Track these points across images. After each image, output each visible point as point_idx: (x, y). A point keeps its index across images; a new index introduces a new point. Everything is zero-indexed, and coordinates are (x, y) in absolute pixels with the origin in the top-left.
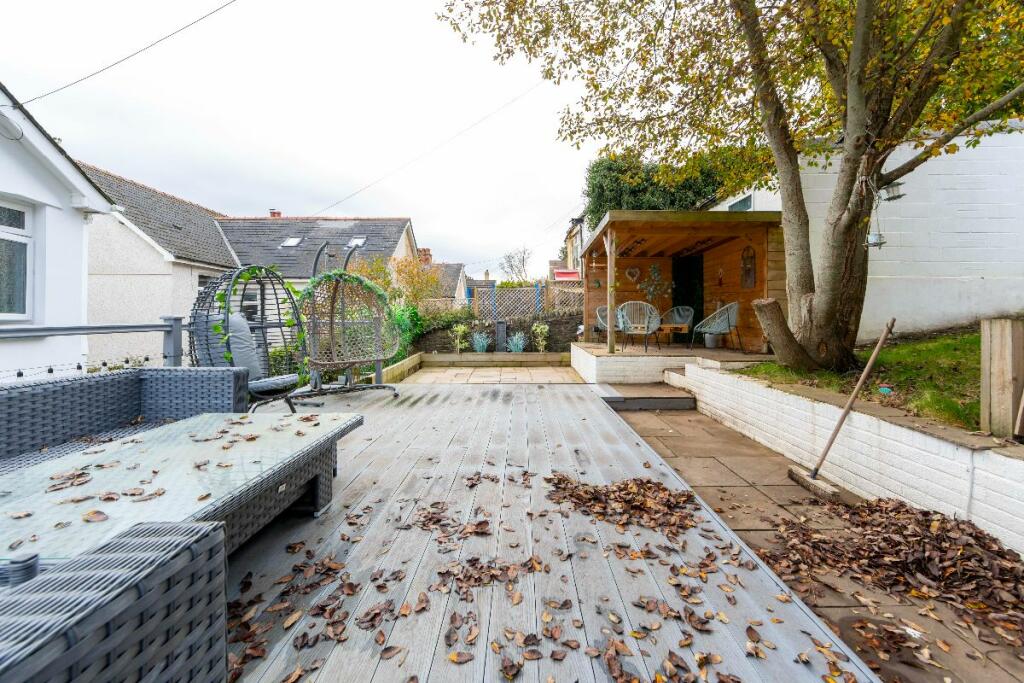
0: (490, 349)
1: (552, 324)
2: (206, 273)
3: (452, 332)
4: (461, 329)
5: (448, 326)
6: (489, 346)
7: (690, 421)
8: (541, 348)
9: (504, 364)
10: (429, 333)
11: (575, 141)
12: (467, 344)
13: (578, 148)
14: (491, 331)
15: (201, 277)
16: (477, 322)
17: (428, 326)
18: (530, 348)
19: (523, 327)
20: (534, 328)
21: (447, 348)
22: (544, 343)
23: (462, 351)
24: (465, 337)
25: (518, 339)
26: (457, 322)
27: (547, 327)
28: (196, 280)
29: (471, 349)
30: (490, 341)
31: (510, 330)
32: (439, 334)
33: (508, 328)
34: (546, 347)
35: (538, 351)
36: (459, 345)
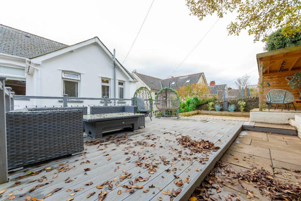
0: (221, 110)
1: (247, 102)
2: (156, 92)
3: (208, 105)
4: (211, 104)
5: (207, 103)
6: (221, 109)
7: (284, 138)
8: (242, 110)
9: (226, 115)
10: (202, 105)
11: (236, 33)
12: (213, 108)
13: (238, 35)
14: (222, 104)
15: (155, 93)
16: (217, 101)
17: (201, 103)
18: (237, 110)
19: (235, 103)
20: (238, 103)
21: (207, 109)
22: (243, 109)
23: (211, 110)
24: (213, 106)
25: (232, 107)
26: (210, 102)
27: (245, 103)
28: (155, 94)
29: (214, 110)
30: (221, 107)
31: (229, 104)
32: (205, 105)
33: (228, 103)
34: (244, 110)
35: (240, 111)
36: (210, 108)
